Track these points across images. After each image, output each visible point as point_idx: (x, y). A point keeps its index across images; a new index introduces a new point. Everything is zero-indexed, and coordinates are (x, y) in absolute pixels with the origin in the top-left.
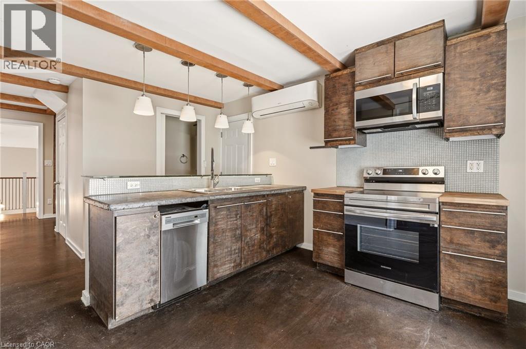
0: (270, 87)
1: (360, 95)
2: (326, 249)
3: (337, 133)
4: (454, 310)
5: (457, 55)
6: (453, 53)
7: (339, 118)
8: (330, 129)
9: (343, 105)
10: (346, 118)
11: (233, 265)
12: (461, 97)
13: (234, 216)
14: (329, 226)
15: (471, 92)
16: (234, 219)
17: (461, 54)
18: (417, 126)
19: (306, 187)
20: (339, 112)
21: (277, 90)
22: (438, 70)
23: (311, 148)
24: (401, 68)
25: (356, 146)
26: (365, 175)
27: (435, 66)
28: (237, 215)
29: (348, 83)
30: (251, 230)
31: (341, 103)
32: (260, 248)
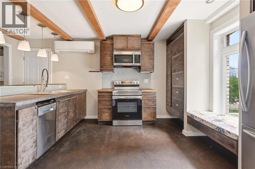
0: (69, 39)
1: (115, 53)
2: (104, 115)
3: (106, 66)
4: (145, 124)
5: (144, 47)
6: (143, 46)
7: (106, 61)
8: (102, 64)
9: (108, 55)
10: (109, 61)
11: (64, 131)
12: (145, 60)
13: (65, 105)
14: (105, 105)
15: (147, 59)
16: (65, 107)
17: (145, 47)
18: (133, 67)
19: (87, 90)
20: (106, 58)
21: (72, 41)
22: (140, 50)
23: (90, 71)
24: (129, 47)
25: (111, 72)
26: (115, 84)
27: (139, 49)
28: (66, 105)
29: (110, 47)
30: (70, 112)
31: (108, 54)
32: (73, 121)
